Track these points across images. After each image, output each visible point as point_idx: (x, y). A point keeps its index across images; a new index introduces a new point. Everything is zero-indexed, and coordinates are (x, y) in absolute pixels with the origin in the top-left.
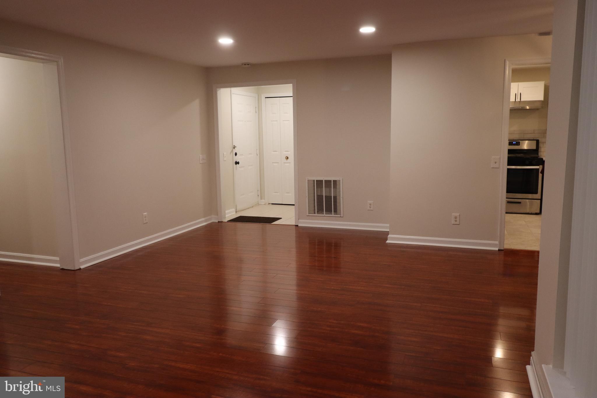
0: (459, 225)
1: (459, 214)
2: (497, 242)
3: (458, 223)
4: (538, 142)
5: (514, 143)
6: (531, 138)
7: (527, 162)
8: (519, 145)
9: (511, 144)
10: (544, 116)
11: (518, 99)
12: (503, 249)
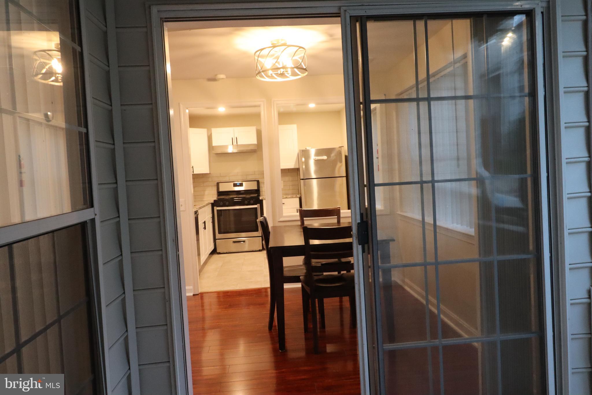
2: (191, 287)
4: (258, 182)
5: (238, 184)
6: (252, 179)
7: (246, 202)
8: (243, 186)
9: (235, 185)
10: (261, 158)
11: (235, 143)
12: (198, 293)
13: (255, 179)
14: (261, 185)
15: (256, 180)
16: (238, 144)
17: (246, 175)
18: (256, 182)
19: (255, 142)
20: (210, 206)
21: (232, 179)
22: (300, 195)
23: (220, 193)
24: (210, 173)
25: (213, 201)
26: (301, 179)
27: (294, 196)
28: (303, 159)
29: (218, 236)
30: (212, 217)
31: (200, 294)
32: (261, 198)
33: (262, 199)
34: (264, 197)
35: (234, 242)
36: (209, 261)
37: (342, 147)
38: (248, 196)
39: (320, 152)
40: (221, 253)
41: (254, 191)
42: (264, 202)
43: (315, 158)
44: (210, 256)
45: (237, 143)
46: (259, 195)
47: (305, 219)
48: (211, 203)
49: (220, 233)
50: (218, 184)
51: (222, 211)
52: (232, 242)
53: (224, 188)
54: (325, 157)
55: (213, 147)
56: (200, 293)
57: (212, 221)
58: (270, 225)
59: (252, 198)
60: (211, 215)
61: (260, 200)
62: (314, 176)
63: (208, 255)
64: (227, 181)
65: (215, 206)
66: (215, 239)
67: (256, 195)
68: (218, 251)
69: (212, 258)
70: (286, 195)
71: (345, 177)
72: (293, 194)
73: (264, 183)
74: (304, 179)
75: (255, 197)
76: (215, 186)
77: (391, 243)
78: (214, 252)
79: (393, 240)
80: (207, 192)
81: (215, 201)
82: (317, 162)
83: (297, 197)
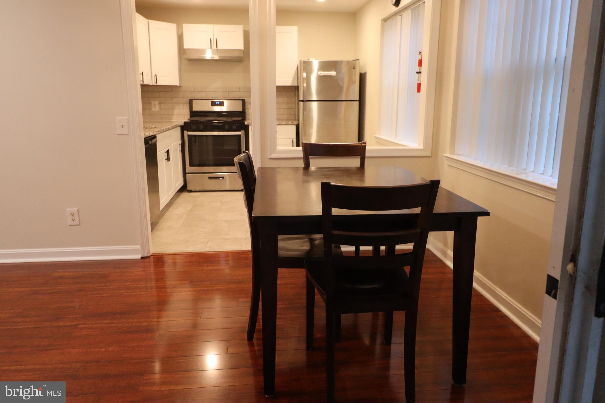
0: (79, 225)
1: (77, 209)
2: (138, 247)
3: (77, 222)
4: (244, 101)
5: (217, 103)
6: (236, 97)
7: (227, 127)
8: (223, 106)
9: (214, 104)
10: (247, 70)
11: (214, 47)
12: (148, 256)
13: (240, 97)
14: (247, 106)
15: (241, 99)
16: (219, 48)
17: (229, 92)
18: (241, 101)
19: (241, 47)
20: (178, 130)
21: (211, 95)
22: (298, 122)
23: (193, 114)
24: (180, 86)
25: (183, 123)
26: (300, 101)
27: (290, 123)
28: (305, 75)
29: (189, 169)
30: (180, 144)
31: (152, 257)
32: (246, 123)
33: (248, 124)
34: (251, 122)
35: (210, 178)
36: (176, 202)
37: (357, 61)
38: (229, 119)
39: (326, 65)
40: (192, 190)
41: (239, 113)
42: (250, 128)
43: (321, 74)
44: (178, 194)
45: (217, 47)
46: (244, 119)
47: (310, 157)
48: (180, 125)
49: (191, 165)
50: (191, 101)
51: (197, 137)
52: (207, 178)
53: (198, 106)
54: (333, 73)
55: (184, 50)
56: (151, 255)
57: (181, 150)
58: (257, 165)
59: (235, 122)
60: (180, 142)
61: (246, 125)
62: (314, 97)
63: (174, 194)
64: (203, 97)
65: (185, 130)
66: (185, 173)
67: (240, 119)
68: (189, 188)
69: (180, 197)
70: (280, 121)
71: (358, 101)
72: (288, 120)
73: (250, 103)
74: (304, 100)
75: (239, 121)
76: (187, 103)
77: (480, 219)
78: (184, 189)
79: (487, 214)
80: (176, 111)
81: (185, 123)
82: (322, 79)
83: (294, 124)
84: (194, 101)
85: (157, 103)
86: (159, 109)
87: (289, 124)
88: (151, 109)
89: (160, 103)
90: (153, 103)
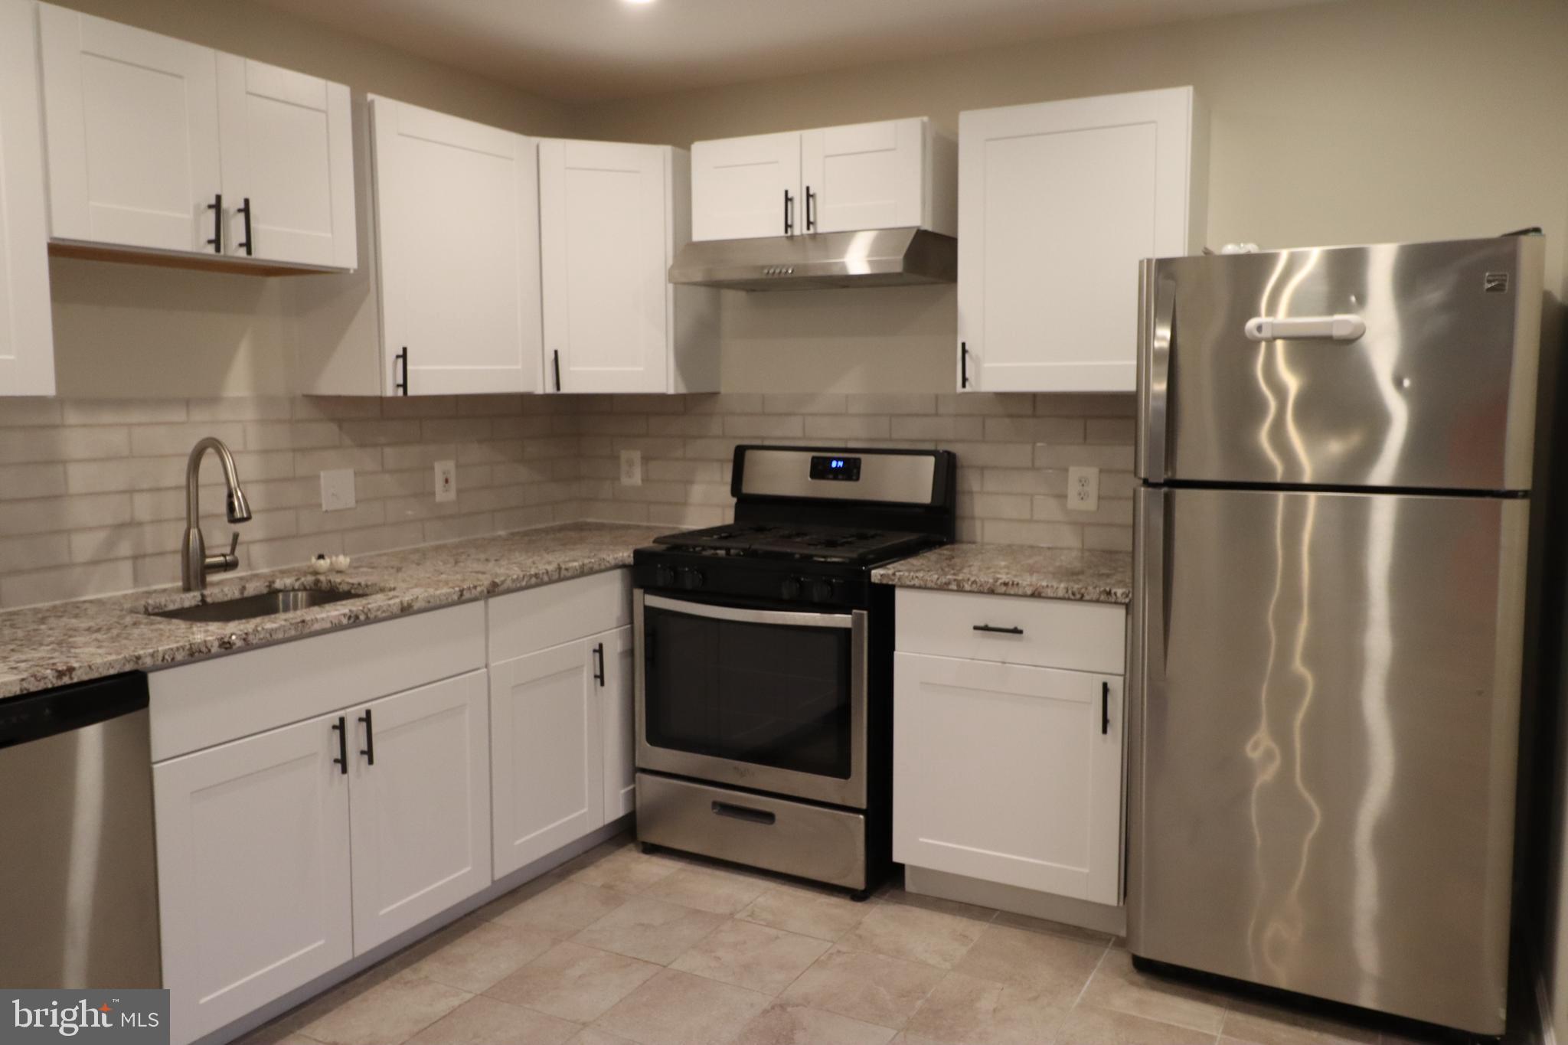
4: (947, 463)
5: (834, 464)
8: (858, 477)
9: (820, 469)
11: (801, 225)
15: (939, 447)
18: (932, 460)
23: (749, 506)
29: (645, 753)
35: (720, 807)
37: (1526, 238)
45: (810, 226)
49: (653, 736)
50: (739, 456)
52: (714, 804)
53: (765, 477)
54: (1344, 323)
64: (792, 439)
65: (637, 586)
66: (632, 769)
71: (1527, 495)
76: (725, 462)
83: (1113, 599)
84: (749, 454)
85: (637, 456)
86: (643, 480)
87: (1087, 597)
88: (618, 479)
89: (646, 459)
90: (624, 455)
